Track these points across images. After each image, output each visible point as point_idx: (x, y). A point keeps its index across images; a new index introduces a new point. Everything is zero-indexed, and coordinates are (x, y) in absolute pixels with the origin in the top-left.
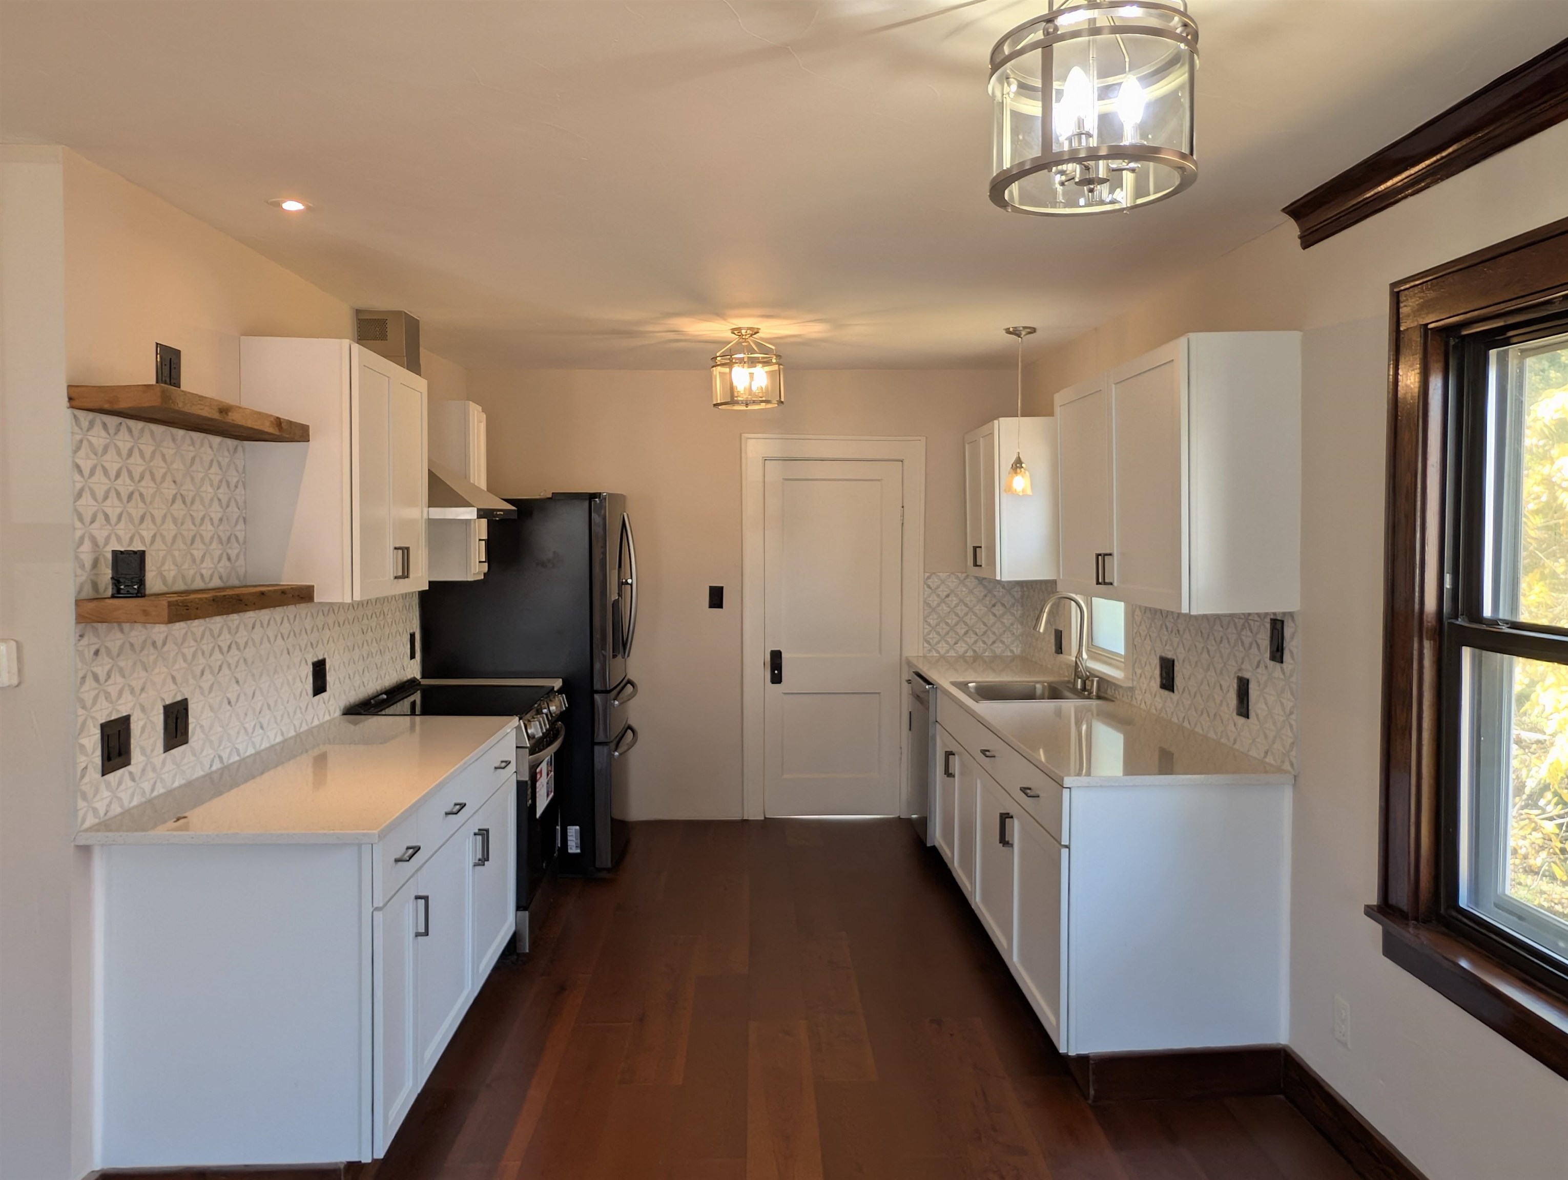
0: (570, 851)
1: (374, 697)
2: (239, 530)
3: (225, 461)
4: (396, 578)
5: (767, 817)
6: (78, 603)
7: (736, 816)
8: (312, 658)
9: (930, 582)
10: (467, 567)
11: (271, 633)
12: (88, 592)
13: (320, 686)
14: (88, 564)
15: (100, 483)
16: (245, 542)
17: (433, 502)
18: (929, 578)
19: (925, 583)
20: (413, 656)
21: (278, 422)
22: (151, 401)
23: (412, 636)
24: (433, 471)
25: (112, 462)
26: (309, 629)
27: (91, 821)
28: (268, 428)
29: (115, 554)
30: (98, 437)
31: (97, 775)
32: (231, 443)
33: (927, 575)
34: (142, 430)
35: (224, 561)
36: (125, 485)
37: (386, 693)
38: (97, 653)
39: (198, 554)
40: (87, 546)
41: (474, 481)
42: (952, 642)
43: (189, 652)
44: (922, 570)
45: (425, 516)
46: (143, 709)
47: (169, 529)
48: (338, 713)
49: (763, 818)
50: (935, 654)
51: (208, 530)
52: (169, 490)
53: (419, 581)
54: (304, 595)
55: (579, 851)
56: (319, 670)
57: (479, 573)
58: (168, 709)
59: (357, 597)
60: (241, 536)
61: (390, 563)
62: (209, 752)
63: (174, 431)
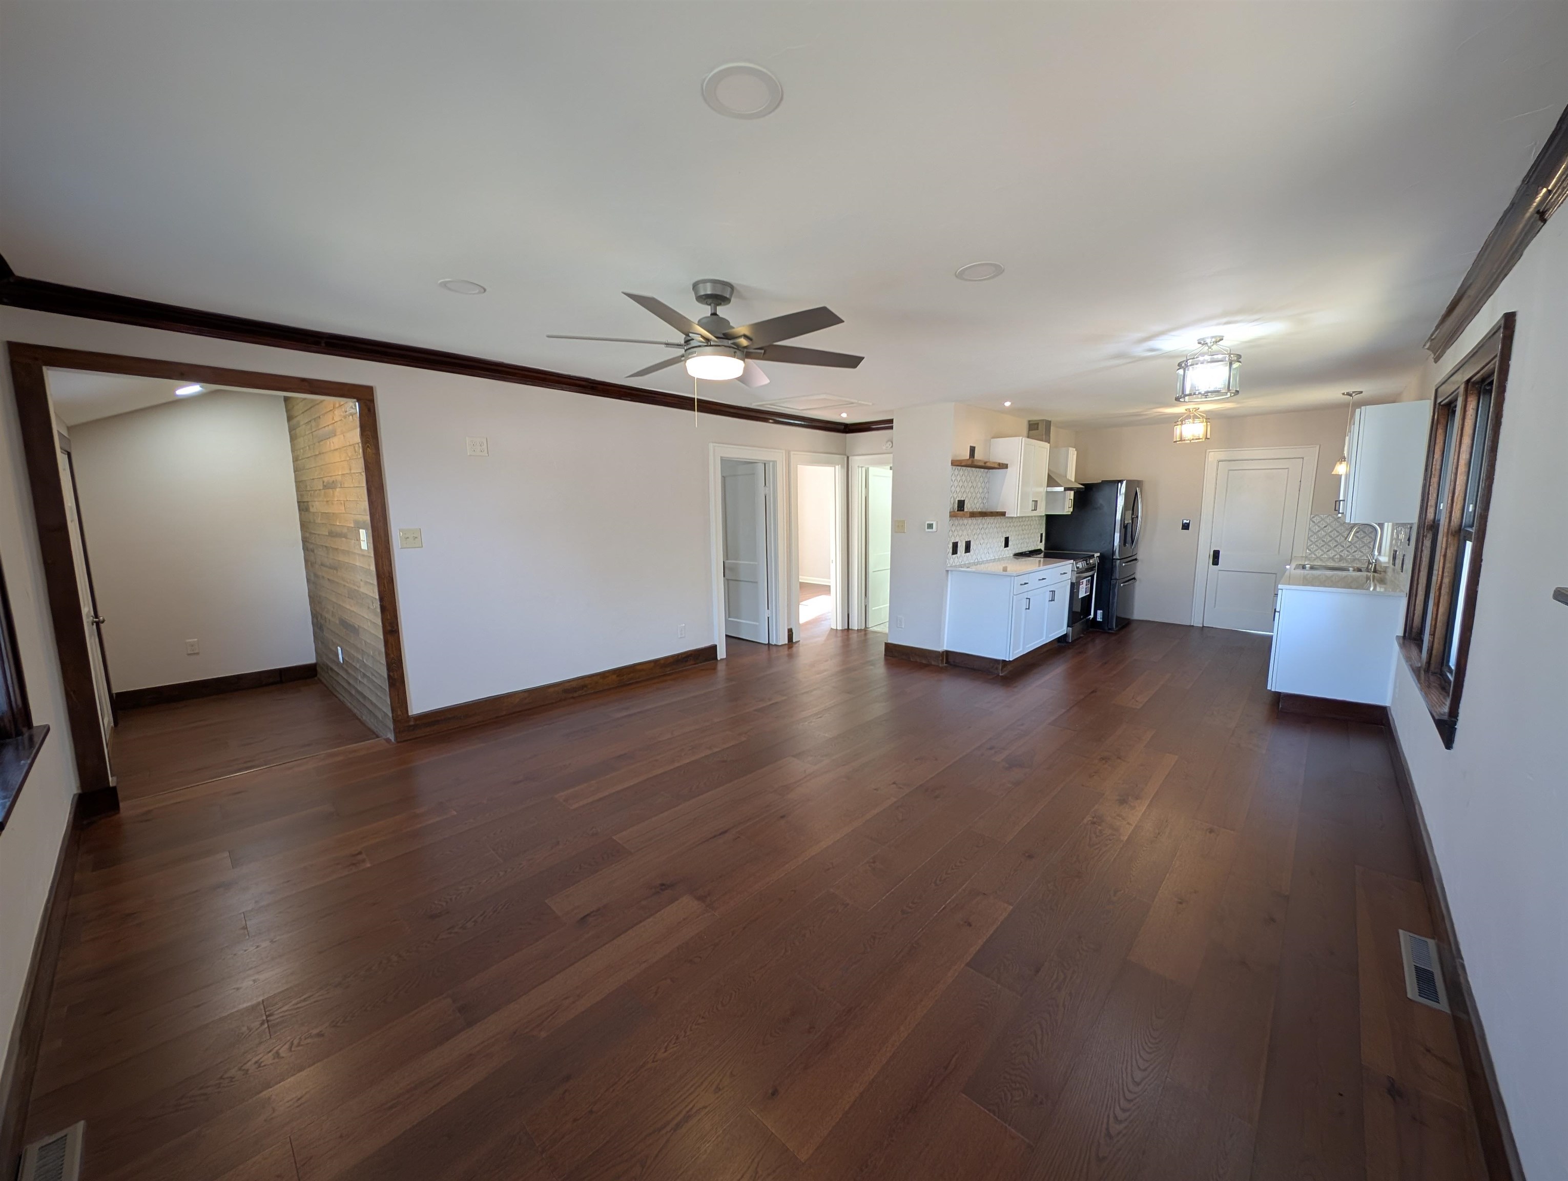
0: (1098, 620)
1: (1025, 552)
2: (987, 496)
3: (984, 475)
4: (1032, 510)
5: (1204, 625)
6: (950, 512)
7: (1186, 622)
8: (1005, 536)
9: (1314, 519)
10: (1064, 508)
11: (993, 526)
12: (952, 510)
13: (1006, 545)
14: (952, 503)
15: (956, 484)
16: (988, 499)
17: (1048, 486)
18: (1313, 517)
19: (1311, 519)
20: (1041, 542)
21: (999, 464)
22: (969, 463)
23: (1042, 535)
24: (1052, 475)
25: (959, 478)
26: (1004, 526)
27: (949, 565)
28: (996, 466)
29: (958, 501)
30: (956, 472)
31: (951, 555)
32: (986, 470)
33: (1312, 516)
34: (965, 470)
35: (982, 504)
36: (961, 484)
37: (1029, 551)
38: (953, 525)
39: (976, 502)
40: (952, 499)
41: (1071, 477)
42: (1325, 550)
43: (972, 528)
44: (1309, 512)
45: (1045, 490)
46: (961, 541)
47: (970, 495)
48: (1012, 555)
49: (1201, 626)
50: (1313, 556)
51: (979, 495)
52: (970, 485)
53: (1042, 511)
54: (1003, 514)
55: (1101, 620)
56: (1007, 540)
57: (1069, 512)
58: (966, 542)
59: (1018, 515)
60: (987, 497)
61: (1031, 505)
62: (974, 557)
63: (972, 468)
